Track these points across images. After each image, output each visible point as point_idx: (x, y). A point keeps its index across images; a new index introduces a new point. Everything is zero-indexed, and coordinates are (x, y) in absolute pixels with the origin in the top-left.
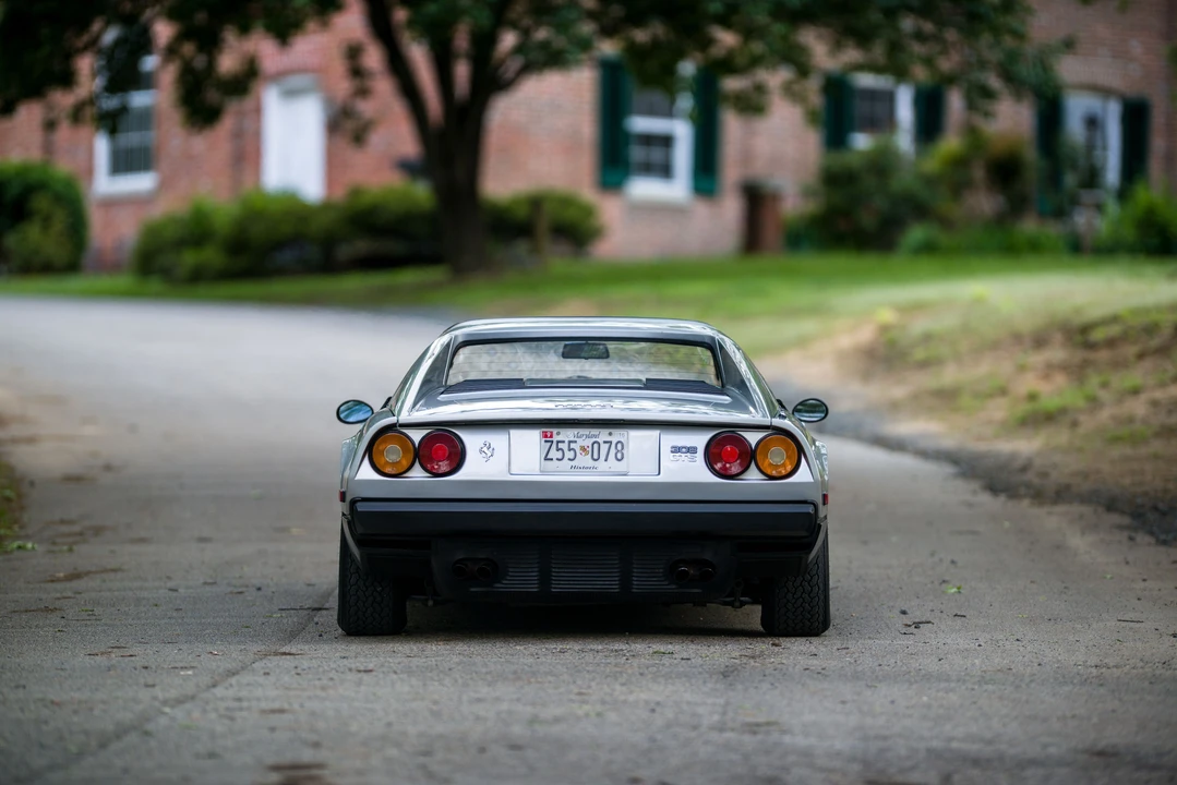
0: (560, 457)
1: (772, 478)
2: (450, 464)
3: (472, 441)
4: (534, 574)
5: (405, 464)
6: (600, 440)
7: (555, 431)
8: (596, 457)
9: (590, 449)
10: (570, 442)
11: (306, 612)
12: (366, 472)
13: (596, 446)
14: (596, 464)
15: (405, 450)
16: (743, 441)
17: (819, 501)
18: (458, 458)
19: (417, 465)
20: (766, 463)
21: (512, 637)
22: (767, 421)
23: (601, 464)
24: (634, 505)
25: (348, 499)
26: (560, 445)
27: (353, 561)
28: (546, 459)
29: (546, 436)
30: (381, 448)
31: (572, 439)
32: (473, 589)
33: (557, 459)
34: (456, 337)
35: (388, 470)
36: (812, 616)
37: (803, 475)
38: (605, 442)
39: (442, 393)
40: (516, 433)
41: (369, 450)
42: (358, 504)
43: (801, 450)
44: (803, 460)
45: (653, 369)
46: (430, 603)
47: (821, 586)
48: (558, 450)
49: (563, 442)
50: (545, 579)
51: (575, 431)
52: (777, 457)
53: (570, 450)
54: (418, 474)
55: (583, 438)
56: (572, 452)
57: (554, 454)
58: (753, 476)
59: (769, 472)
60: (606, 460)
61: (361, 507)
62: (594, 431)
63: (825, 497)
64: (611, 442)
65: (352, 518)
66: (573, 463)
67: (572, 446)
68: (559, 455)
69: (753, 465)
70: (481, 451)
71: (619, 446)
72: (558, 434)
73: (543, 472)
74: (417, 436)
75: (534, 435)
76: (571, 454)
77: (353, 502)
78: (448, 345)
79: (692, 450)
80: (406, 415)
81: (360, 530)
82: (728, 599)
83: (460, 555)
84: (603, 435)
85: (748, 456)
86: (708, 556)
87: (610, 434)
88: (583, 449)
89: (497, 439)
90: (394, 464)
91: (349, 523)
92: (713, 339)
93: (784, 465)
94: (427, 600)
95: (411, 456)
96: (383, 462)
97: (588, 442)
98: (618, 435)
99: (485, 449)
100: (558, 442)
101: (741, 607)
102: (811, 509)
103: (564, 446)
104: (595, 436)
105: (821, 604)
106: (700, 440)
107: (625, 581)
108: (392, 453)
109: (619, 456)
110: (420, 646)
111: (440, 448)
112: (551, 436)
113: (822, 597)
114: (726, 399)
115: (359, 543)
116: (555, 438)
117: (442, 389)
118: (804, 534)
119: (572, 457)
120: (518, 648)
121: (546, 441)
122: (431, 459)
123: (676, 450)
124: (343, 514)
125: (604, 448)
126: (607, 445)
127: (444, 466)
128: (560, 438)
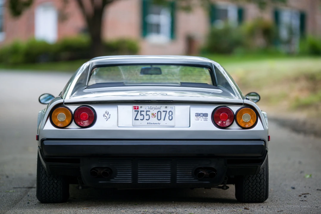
0: (142, 119)
1: (244, 128)
2: (89, 122)
3: (99, 111)
4: (130, 174)
5: (68, 122)
6: (161, 110)
7: (140, 106)
8: (159, 118)
9: (156, 115)
10: (147, 111)
11: (25, 189)
12: (49, 126)
13: (159, 113)
14: (159, 122)
15: (67, 115)
16: (230, 111)
17: (267, 139)
18: (93, 119)
19: (73, 123)
20: (241, 121)
21: (119, 204)
22: (241, 101)
23: (162, 122)
24: (178, 141)
25: (40, 139)
26: (142, 113)
27: (43, 168)
28: (135, 119)
29: (135, 109)
30: (56, 114)
31: (148, 110)
32: (100, 182)
33: (141, 120)
34: (92, 63)
35: (59, 125)
36: (260, 193)
37: (259, 127)
38: (164, 111)
39: (85, 89)
40: (121, 107)
41: (50, 115)
42: (45, 142)
43: (258, 115)
44: (259, 119)
45: (183, 78)
46: (80, 188)
47: (265, 179)
48: (141, 115)
49: (144, 111)
50: (135, 177)
51: (149, 106)
52: (246, 118)
53: (147, 115)
54: (73, 127)
55: (154, 109)
56: (148, 116)
57: (139, 117)
58: (235, 127)
59: (243, 125)
60: (164, 120)
61: (46, 143)
62: (158, 106)
63: (269, 137)
64: (166, 111)
65: (42, 148)
66: (148, 121)
67: (148, 113)
68: (142, 117)
69: (235, 122)
70: (104, 116)
71: (171, 113)
72: (141, 107)
73: (134, 126)
74: (73, 108)
75: (129, 108)
76: (147, 117)
77: (43, 140)
78: (88, 67)
79: (205, 115)
80: (68, 98)
81: (45, 154)
82: (222, 185)
83: (94, 166)
84: (163, 108)
85: (233, 118)
86: (213, 166)
87: (166, 107)
88: (153, 115)
89: (112, 110)
90: (62, 122)
91: (40, 150)
92: (211, 64)
93: (250, 122)
94: (79, 186)
95: (70, 118)
96: (56, 121)
97: (155, 111)
98: (169, 108)
99: (106, 115)
100: (141, 111)
101: (227, 189)
102: (263, 144)
103: (144, 113)
104: (159, 108)
105: (265, 187)
106: (209, 110)
107: (173, 177)
108: (61, 117)
109: (170, 118)
110: (75, 210)
111: (85, 115)
112: (138, 109)
113: (265, 184)
114: (220, 91)
115: (46, 160)
116: (140, 110)
117: (86, 87)
118: (259, 155)
119: (148, 119)
120: (122, 211)
121: (135, 111)
122: (80, 120)
123: (198, 115)
124: (39, 146)
125: (163, 114)
126: (165, 113)
127: (86, 123)
128: (142, 109)
